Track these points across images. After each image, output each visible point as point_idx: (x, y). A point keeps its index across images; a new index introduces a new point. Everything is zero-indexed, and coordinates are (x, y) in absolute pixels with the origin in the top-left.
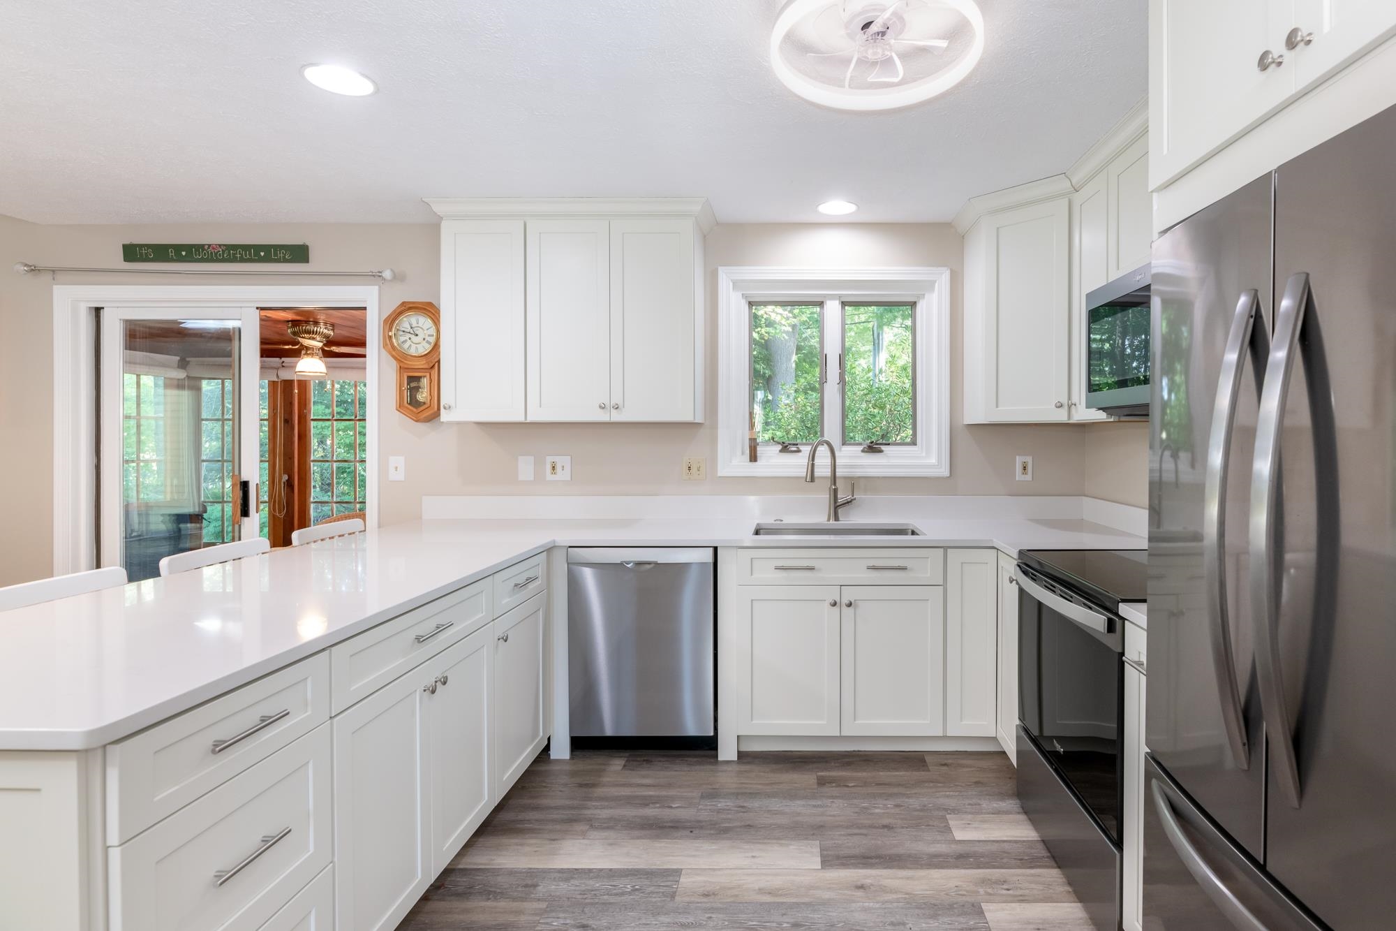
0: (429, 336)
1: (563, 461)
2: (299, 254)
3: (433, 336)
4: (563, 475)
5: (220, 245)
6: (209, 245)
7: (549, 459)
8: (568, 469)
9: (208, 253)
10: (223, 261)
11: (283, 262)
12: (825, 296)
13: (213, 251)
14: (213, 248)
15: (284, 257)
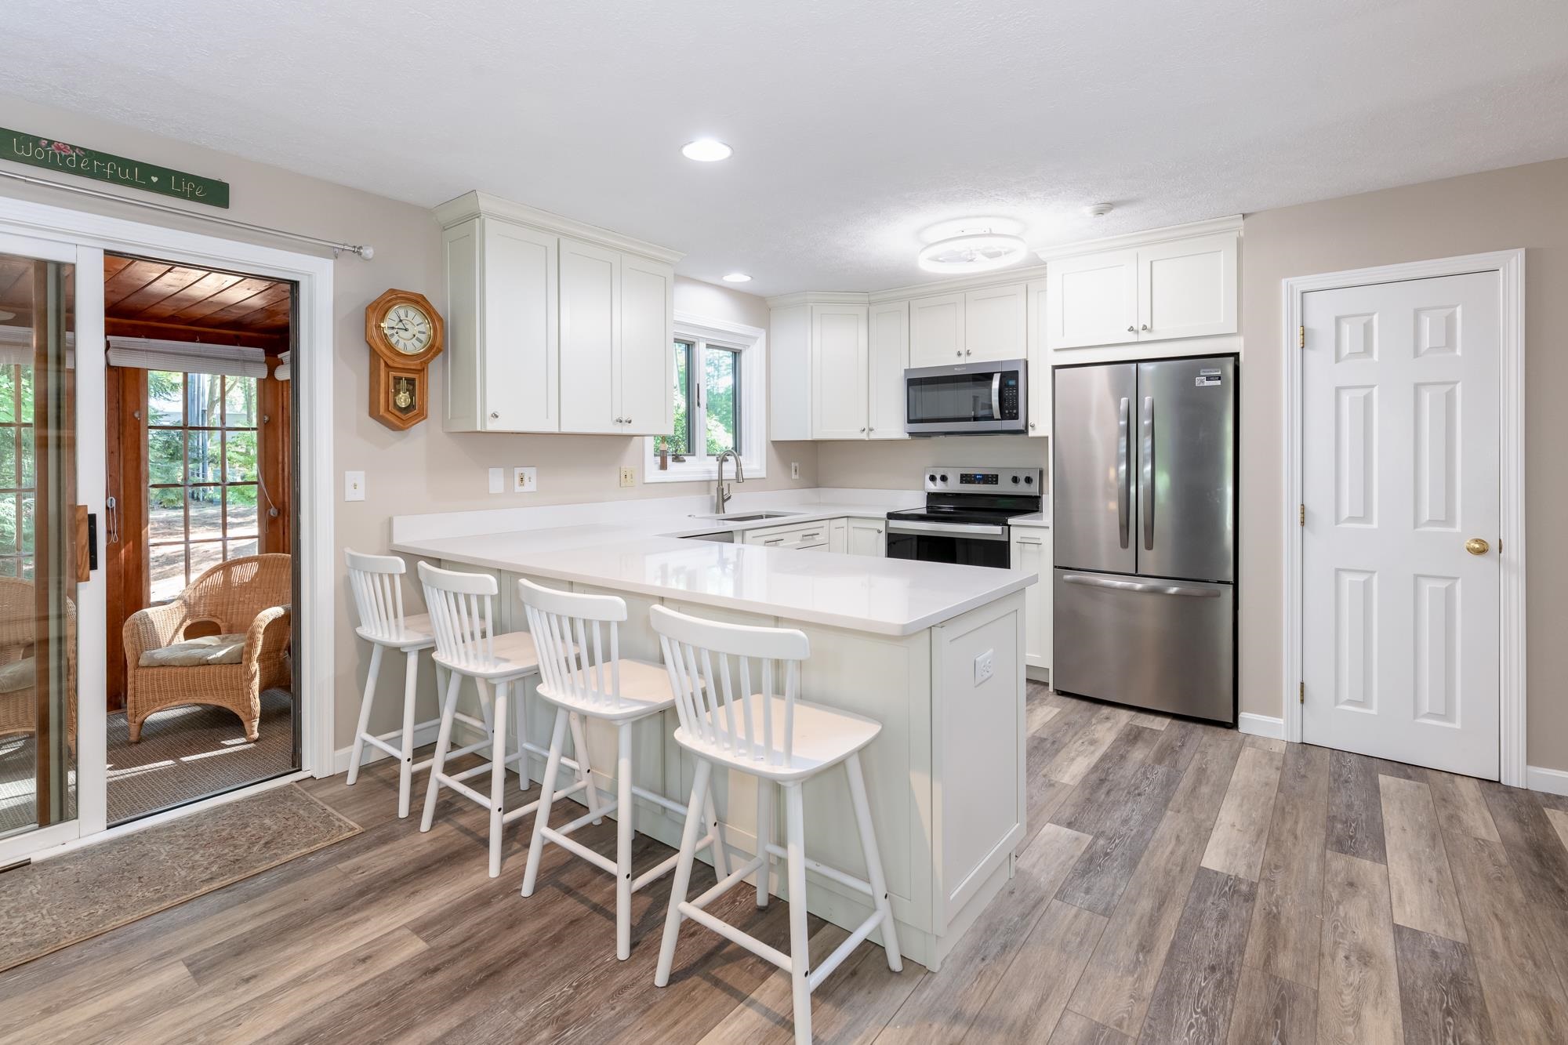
0: (419, 332)
1: (530, 472)
2: (215, 193)
3: (424, 333)
4: (530, 486)
5: (73, 148)
6: (51, 142)
7: (518, 471)
8: (534, 480)
9: (47, 152)
10: (77, 172)
11: (190, 199)
12: (698, 338)
13: (57, 151)
14: (58, 148)
15: (193, 193)
